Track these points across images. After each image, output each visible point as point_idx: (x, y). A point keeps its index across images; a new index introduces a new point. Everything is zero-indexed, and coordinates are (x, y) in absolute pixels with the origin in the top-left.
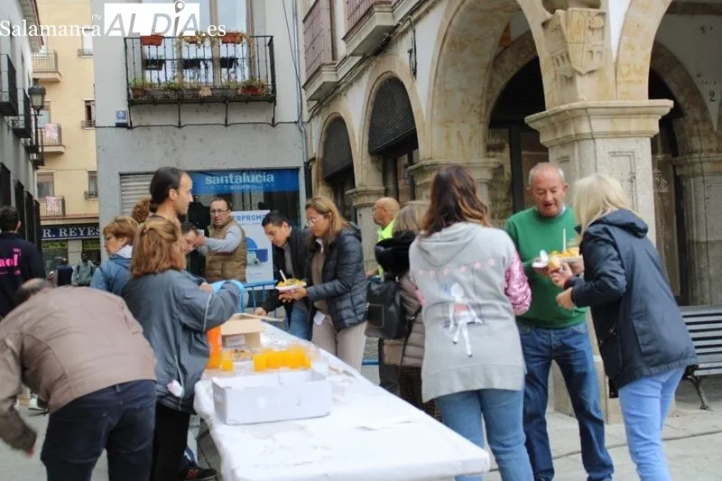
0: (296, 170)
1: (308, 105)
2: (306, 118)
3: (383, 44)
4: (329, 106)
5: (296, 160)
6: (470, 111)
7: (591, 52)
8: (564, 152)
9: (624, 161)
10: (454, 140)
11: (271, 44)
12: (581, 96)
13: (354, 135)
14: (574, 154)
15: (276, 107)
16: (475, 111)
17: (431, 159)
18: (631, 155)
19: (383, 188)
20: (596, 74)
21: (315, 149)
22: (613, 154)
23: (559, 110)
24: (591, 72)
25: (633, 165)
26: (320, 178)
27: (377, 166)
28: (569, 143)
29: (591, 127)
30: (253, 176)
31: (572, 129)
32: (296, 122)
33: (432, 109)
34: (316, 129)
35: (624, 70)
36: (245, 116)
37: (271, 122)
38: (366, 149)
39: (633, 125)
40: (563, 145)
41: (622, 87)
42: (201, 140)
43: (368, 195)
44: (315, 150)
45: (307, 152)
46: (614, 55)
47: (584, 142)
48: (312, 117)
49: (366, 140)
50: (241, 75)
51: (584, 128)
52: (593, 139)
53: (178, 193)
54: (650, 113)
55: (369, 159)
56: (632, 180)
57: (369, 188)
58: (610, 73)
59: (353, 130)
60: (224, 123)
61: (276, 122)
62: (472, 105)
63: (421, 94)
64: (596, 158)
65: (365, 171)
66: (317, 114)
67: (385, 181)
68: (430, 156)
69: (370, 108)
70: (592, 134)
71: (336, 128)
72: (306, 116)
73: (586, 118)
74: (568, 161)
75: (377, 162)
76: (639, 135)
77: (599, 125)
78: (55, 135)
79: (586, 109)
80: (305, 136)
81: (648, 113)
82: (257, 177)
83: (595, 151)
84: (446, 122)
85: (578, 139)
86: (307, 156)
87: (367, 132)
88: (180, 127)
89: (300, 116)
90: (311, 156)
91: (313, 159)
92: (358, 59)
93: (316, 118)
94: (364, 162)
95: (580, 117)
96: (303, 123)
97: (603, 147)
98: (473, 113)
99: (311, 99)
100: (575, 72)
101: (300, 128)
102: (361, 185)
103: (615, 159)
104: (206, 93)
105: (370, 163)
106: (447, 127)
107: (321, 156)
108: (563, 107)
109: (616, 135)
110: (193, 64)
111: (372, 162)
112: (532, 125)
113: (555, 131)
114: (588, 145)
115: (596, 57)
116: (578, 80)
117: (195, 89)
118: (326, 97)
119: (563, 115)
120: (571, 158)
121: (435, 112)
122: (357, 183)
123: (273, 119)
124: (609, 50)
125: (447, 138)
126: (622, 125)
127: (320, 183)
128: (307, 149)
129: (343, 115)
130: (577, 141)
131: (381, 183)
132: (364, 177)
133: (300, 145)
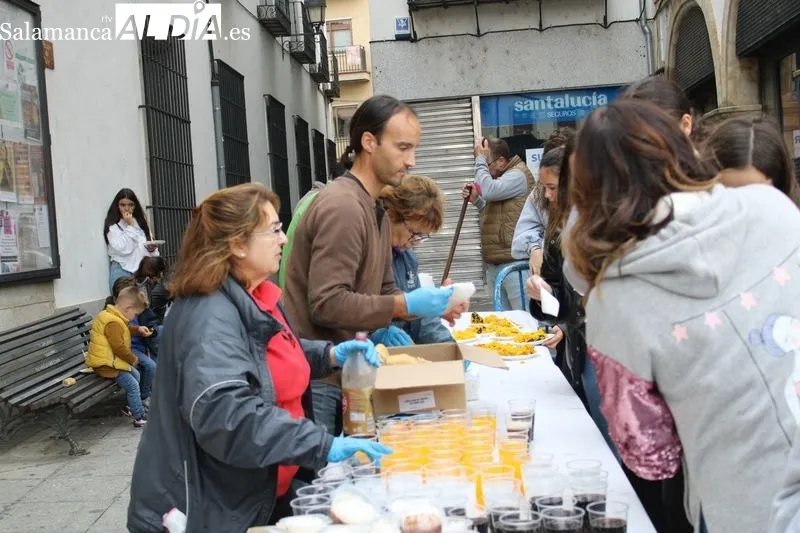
2: (651, 13)
15: (609, 1)
19: (759, 107)
27: (750, 75)
30: (579, 98)
34: (665, 28)
37: (602, 21)
38: (732, 49)
42: (508, 52)
44: (663, 57)
45: (653, 61)
48: (659, 11)
49: (733, 36)
53: (379, 143)
55: (737, 64)
57: (738, 106)
59: (713, 24)
60: (538, 27)
61: (609, 21)
65: (730, 85)
66: (665, 7)
67: (762, 97)
72: (651, 11)
75: (750, 68)
78: (358, 60)
80: (650, 39)
82: (584, 98)
86: (653, 66)
87: (733, 23)
88: (478, 35)
89: (643, 10)
90: (659, 66)
91: (661, 71)
93: (665, 11)
94: (730, 69)
96: (646, 20)
101: (642, 28)
102: (726, 103)
105: (738, 72)
107: (672, 65)
111: (742, 68)
122: (720, 100)
123: (606, 17)
128: (653, 54)
129: (701, 4)
131: (756, 99)
132: (727, 93)
133: (643, 51)
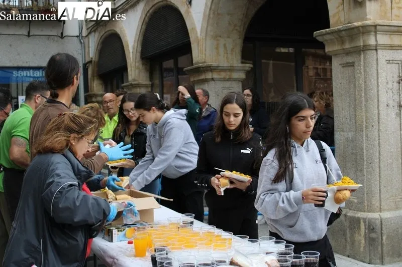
1: (86, 25)
2: (84, 34)
4: (106, 26)
6: (233, 30)
8: (350, 59)
9: (395, 67)
10: (222, 50)
13: (128, 46)
14: (360, 60)
15: (64, 25)
16: (237, 30)
17: (205, 62)
18: (399, 63)
19: (151, 83)
20: (379, 1)
22: (389, 62)
23: (352, 26)
25: (400, 71)
26: (95, 75)
27: (146, 67)
28: (354, 52)
29: (376, 40)
31: (361, 41)
32: (77, 36)
33: (207, 27)
34: (93, 41)
36: (42, 30)
37: (60, 35)
38: (139, 55)
40: (348, 53)
41: (395, 12)
42: (11, 45)
43: (139, 87)
44: (92, 56)
45: (85, 57)
47: (368, 52)
48: (89, 33)
51: (372, 41)
52: (376, 50)
55: (141, 62)
56: (400, 81)
57: (141, 82)
58: (388, 1)
59: (127, 42)
60: (27, 34)
61: (64, 35)
62: (235, 26)
64: (377, 64)
65: (137, 71)
66: (95, 31)
67: (151, 77)
68: (203, 61)
69: (144, 27)
70: (376, 46)
71: (112, 41)
73: (373, 33)
74: (353, 66)
75: (146, 65)
77: (383, 39)
79: (375, 26)
80: (84, 46)
83: (377, 59)
84: (216, 37)
85: (366, 48)
86: (85, 60)
87: (140, 43)
89: (81, 33)
90: (87, 60)
91: (90, 62)
93: (93, 33)
94: (137, 64)
95: (369, 32)
96: (82, 37)
97: (383, 56)
98: (235, 31)
101: (80, 40)
102: (134, 79)
103: (389, 66)
105: (141, 66)
106: (218, 40)
107: (97, 59)
108: (356, 24)
109: (392, 47)
111: (143, 64)
112: (320, 39)
113: (343, 43)
114: (371, 55)
117: (8, 9)
119: (355, 30)
120: (356, 64)
121: (209, 29)
122: (130, 78)
123: (62, 34)
125: (217, 48)
127: (95, 78)
128: (85, 54)
130: (363, 51)
131: (148, 79)
132: (135, 75)
133: (80, 52)
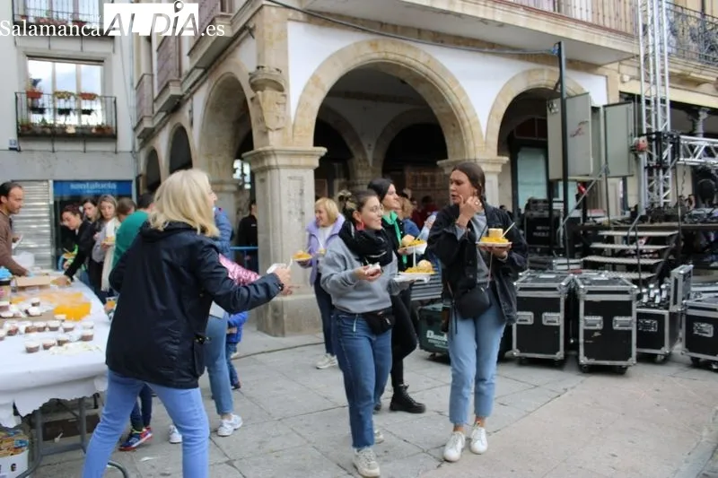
0: (130, 182)
1: (138, 141)
2: (137, 150)
3: (175, 106)
4: (149, 143)
5: (131, 176)
6: (223, 149)
7: (278, 117)
8: (263, 176)
9: (297, 183)
10: (214, 166)
11: (115, 102)
12: (271, 143)
13: (161, 161)
14: (267, 177)
15: (118, 142)
16: (226, 149)
18: (301, 179)
20: (281, 131)
21: (142, 169)
22: (290, 178)
23: (261, 151)
24: (277, 129)
25: (302, 185)
26: (145, 187)
28: (265, 170)
29: (277, 162)
30: (102, 185)
31: (266, 162)
32: (131, 152)
33: (200, 146)
34: (143, 156)
35: (298, 129)
36: (97, 147)
37: (114, 151)
39: (303, 161)
40: (262, 171)
41: (297, 139)
42: (68, 161)
45: (137, 170)
46: (293, 119)
47: (273, 170)
49: (168, 164)
50: (95, 120)
51: (273, 162)
52: (278, 169)
53: (8, 200)
54: (313, 155)
56: (302, 193)
58: (290, 130)
59: (161, 158)
60: (83, 150)
61: (118, 151)
63: (195, 137)
64: (280, 180)
70: (277, 165)
71: (153, 156)
72: (137, 148)
73: (274, 156)
74: (264, 181)
76: (306, 167)
77: (281, 161)
79: (274, 151)
80: (137, 160)
81: (312, 155)
82: (105, 185)
83: (279, 176)
84: (209, 155)
85: (270, 168)
86: (137, 173)
87: (168, 158)
88: (53, 151)
90: (139, 173)
91: (141, 175)
92: (164, 114)
95: (270, 155)
96: (135, 152)
97: (284, 173)
98: (225, 151)
99: (139, 137)
100: (268, 129)
103: (292, 181)
104: (71, 131)
106: (209, 158)
107: (145, 173)
108: (262, 149)
109: (292, 167)
110: (66, 112)
113: (258, 163)
114: (275, 172)
115: (281, 121)
116: (270, 133)
117: (64, 128)
118: (147, 136)
119: (261, 154)
120: (266, 180)
121: (202, 148)
123: (116, 149)
124: (289, 117)
125: (210, 165)
126: (295, 161)
128: (138, 168)
129: (156, 148)
130: (269, 170)
133: (133, 166)
